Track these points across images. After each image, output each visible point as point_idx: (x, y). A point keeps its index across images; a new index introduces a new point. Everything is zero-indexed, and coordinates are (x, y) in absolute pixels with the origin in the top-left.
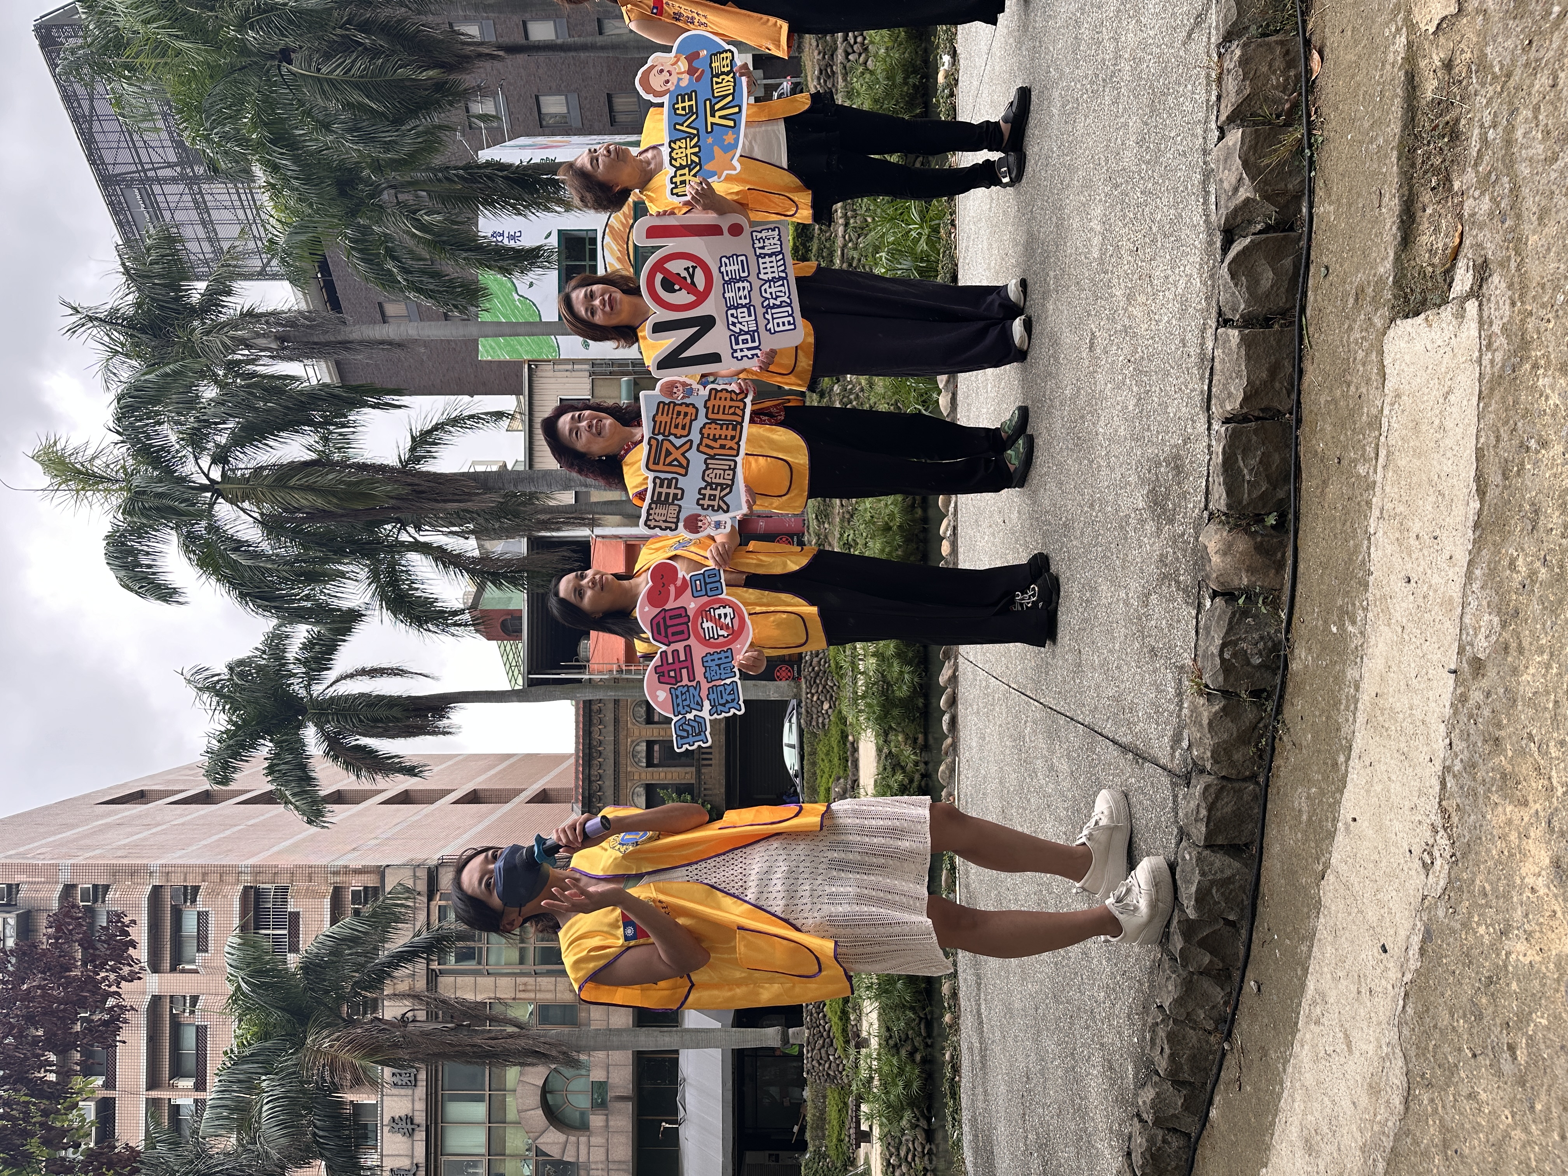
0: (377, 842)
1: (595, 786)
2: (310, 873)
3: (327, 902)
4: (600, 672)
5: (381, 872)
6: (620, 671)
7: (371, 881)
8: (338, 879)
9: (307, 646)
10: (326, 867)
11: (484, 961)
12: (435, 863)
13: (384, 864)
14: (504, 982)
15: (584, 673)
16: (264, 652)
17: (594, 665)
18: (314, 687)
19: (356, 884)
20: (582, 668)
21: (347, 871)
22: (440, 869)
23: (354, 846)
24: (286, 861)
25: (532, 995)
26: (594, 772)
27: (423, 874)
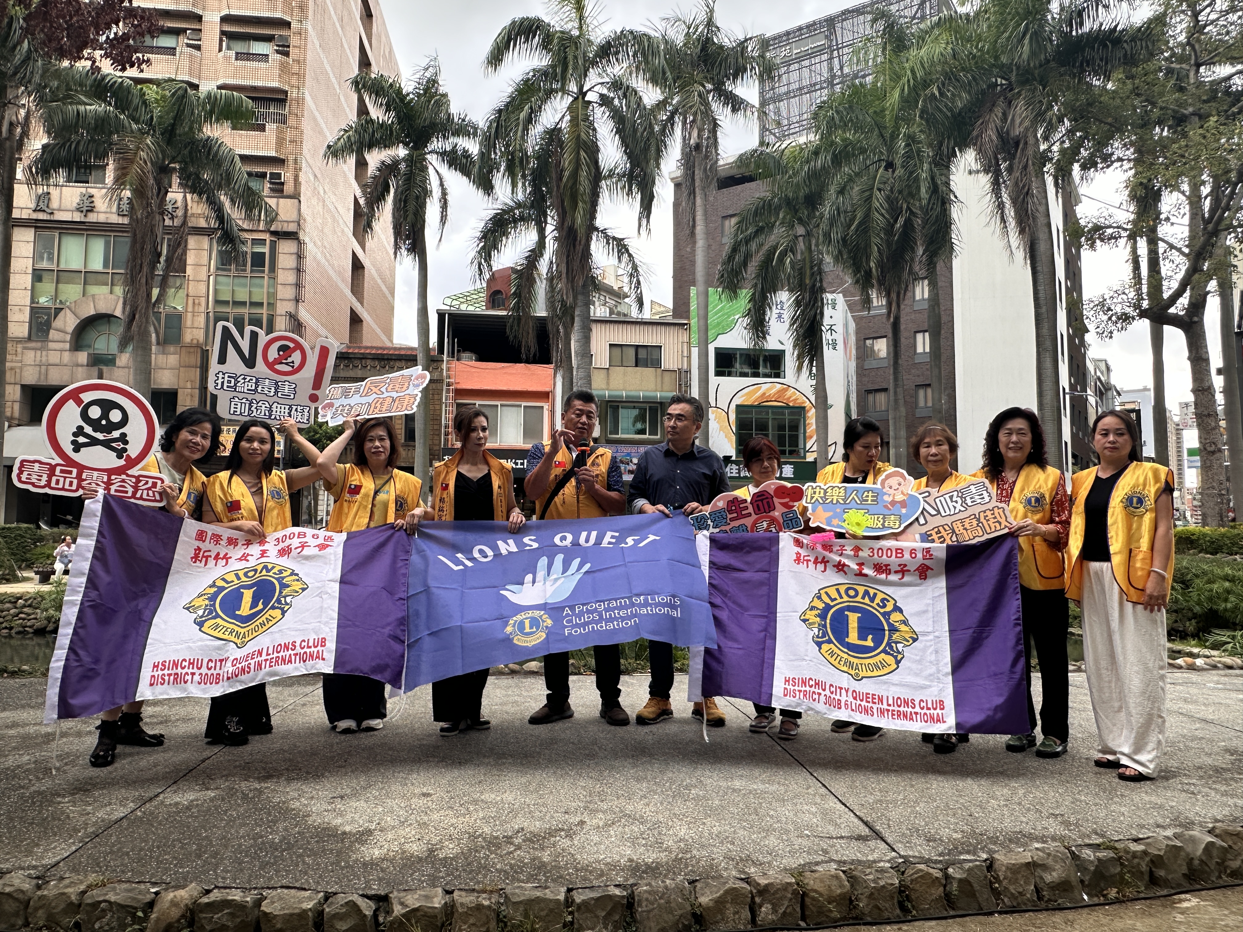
0: (322, 192)
1: (357, 362)
2: (297, 142)
3: (273, 154)
4: (448, 369)
5: (296, 196)
6: (449, 385)
7: (289, 188)
8: (291, 162)
9: (466, 154)
10: (301, 154)
11: (220, 273)
12: (301, 237)
13: (302, 199)
14: (202, 288)
15: (448, 356)
16: (463, 120)
17: (455, 364)
18: (435, 156)
19: (287, 176)
20: (452, 354)
21: (297, 170)
22: (296, 242)
23: (319, 176)
24: (306, 125)
25: (190, 309)
26: (369, 362)
27: (292, 228)
